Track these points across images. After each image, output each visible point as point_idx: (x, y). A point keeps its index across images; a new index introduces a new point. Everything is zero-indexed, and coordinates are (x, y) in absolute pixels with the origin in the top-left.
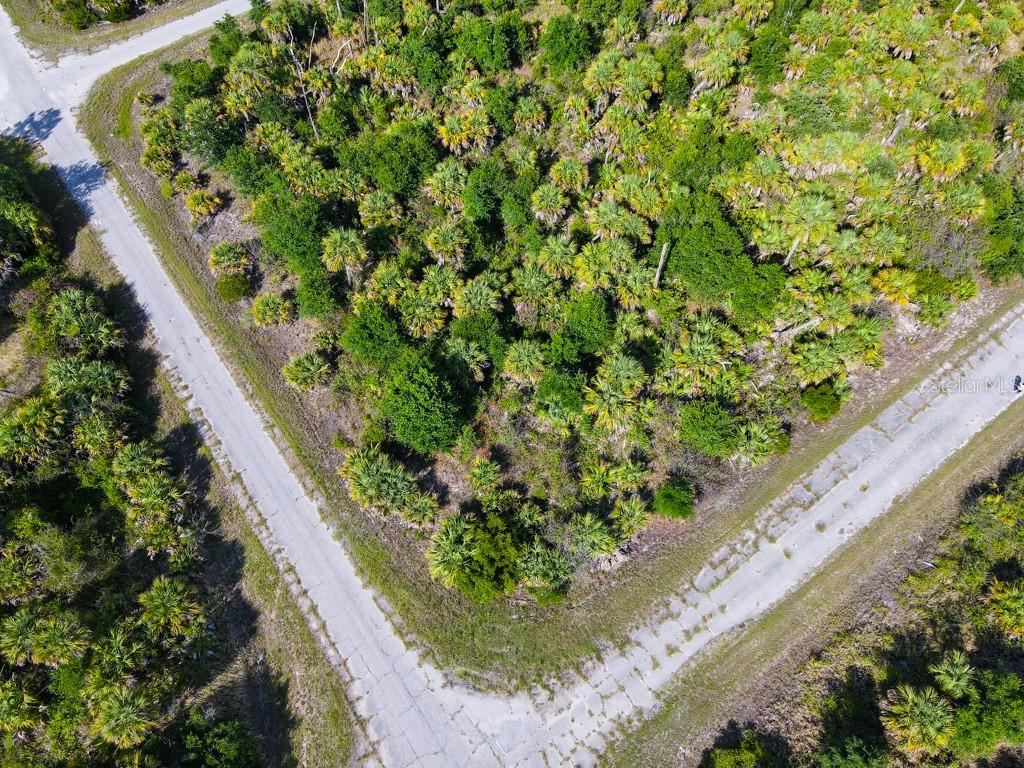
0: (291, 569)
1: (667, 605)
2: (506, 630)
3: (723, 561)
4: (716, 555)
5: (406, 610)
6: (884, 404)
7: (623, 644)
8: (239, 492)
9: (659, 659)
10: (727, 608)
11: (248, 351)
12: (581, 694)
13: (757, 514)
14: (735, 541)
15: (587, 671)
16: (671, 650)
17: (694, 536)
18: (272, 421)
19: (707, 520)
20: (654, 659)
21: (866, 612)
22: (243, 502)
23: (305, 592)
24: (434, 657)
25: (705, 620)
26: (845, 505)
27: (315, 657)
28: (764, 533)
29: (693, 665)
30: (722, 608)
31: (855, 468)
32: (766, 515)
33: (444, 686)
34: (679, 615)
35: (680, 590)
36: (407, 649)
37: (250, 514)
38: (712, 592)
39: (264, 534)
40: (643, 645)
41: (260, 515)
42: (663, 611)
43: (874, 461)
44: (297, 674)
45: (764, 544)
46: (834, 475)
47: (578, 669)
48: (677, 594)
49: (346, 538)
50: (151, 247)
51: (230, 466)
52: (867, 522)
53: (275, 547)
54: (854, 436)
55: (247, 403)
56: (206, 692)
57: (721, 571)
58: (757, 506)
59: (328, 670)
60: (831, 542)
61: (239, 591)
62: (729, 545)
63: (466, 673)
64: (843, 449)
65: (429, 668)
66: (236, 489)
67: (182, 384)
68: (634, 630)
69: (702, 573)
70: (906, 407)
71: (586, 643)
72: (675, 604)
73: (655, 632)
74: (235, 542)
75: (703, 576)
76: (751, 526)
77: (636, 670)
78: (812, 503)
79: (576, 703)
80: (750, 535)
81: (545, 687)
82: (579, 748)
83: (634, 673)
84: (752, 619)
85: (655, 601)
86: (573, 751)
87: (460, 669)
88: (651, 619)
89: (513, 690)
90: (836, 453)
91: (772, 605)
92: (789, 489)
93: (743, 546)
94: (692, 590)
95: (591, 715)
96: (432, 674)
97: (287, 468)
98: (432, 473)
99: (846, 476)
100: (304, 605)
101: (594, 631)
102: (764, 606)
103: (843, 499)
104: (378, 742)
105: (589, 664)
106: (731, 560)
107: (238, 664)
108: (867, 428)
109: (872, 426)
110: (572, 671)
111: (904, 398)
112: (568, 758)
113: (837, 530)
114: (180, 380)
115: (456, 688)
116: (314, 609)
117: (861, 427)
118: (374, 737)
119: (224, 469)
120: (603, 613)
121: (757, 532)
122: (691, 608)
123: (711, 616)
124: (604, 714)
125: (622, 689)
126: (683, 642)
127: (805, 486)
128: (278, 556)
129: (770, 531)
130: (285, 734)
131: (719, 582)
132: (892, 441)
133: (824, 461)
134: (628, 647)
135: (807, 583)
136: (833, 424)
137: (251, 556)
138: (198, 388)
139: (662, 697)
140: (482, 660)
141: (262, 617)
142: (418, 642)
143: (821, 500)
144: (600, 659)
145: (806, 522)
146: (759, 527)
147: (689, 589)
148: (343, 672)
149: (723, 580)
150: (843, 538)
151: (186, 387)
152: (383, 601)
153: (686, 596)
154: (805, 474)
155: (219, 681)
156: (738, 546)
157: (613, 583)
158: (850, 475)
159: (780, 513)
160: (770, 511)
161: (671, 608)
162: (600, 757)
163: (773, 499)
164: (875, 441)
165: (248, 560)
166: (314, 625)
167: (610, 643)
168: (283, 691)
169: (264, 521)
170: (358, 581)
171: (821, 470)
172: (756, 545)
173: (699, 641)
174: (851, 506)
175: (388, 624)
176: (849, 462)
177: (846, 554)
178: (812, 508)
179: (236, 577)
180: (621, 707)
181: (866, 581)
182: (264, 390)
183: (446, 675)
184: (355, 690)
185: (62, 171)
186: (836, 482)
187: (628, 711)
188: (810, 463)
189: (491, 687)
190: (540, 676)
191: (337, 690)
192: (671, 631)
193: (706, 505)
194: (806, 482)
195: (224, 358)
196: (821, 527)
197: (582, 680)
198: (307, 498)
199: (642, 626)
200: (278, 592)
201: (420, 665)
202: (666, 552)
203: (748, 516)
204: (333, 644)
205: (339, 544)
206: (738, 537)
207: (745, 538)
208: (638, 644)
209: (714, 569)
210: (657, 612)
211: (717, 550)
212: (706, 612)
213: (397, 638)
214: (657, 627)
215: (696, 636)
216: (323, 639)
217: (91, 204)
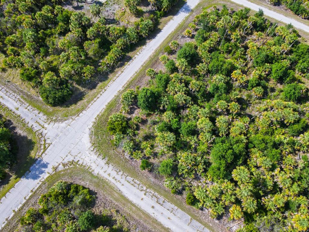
0: (105, 90)
1: (120, 171)
2: (104, 137)
3: (135, 182)
4: (136, 181)
5: (103, 115)
6: (200, 221)
7: (108, 163)
8: (119, 74)
9: (106, 172)
10: (123, 186)
11: (154, 60)
12: (94, 157)
13: (151, 189)
15: (99, 157)
16: (109, 175)
17: (140, 174)
18: (138, 72)
19: (145, 176)
20: (106, 171)
21: (133, 224)
22: (117, 75)
23: (101, 95)
25: (119, 181)
26: (162, 213)
27: (89, 102)
28: (146, 192)
29: (107, 181)
30: (123, 185)
31: (175, 215)
32: (152, 191)
33: (89, 128)
34: (118, 174)
35: (124, 173)
36: (95, 119)
37: (115, 78)
38: (126, 181)
39: (111, 82)
40: (109, 168)
41: (115, 80)
42: (118, 170)
43: (179, 220)
44: (85, 101)
45: (143, 192)
46: (170, 209)
47: (99, 155)
48: (123, 173)
49: (115, 98)
50: (173, 30)
51: (124, 69)
52: (159, 220)
53: (109, 85)
54: (186, 213)
55: (140, 66)
56: (77, 86)
57: (133, 183)
58: (153, 189)
59: (87, 105)
60: (150, 211)
61: (99, 83)
62: (140, 183)
63: (93, 132)
64: (180, 210)
65: (92, 124)
66: (120, 72)
67: (141, 52)
68: (112, 165)
70: (202, 229)
71: (106, 155)
72: (121, 173)
74: (108, 78)
75: (130, 178)
76: (147, 188)
77: (103, 168)
78: (159, 204)
79: (92, 156)
80: (145, 188)
81: (94, 149)
82: (83, 160)
83: (102, 167)
84: (122, 193)
85: (120, 168)
86: (82, 159)
87: (93, 130)
88: (115, 168)
89: (91, 142)
90: (178, 209)
91: (127, 197)
92: (162, 196)
95: (90, 160)
96: (91, 125)
97: (128, 80)
98: (136, 109)
99: (171, 212)
100: (99, 96)
101: (109, 156)
102: (126, 195)
103: (163, 212)
104: (75, 120)
105: (101, 157)
106: (136, 185)
107: (84, 89)
108: (190, 217)
109: (191, 218)
110: (99, 154)
111: (205, 228)
112: (80, 158)
113: (153, 212)
114: (141, 51)
115: (89, 131)
116: (98, 98)
117: (190, 215)
118: (76, 119)
119: (124, 68)
120: (114, 157)
121: (146, 190)
122: (121, 177)
123: (120, 182)
124: (91, 163)
125: (98, 166)
126: (112, 177)
127: (164, 201)
128: (107, 87)
129: (147, 194)
130: (74, 103)
131: (129, 182)
132: (188, 225)
133: (174, 205)
134: (107, 164)
135: (136, 206)
136: (188, 206)
137: (106, 82)
138: (141, 55)
139: (98, 175)
140: (96, 134)
141: (94, 89)
142: (97, 120)
143: (161, 206)
144: (103, 159)
145: (153, 203)
146: (148, 190)
147: (125, 175)
148: (87, 108)
149: (130, 184)
150: (152, 214)
151: (140, 53)
152: (104, 110)
154: (168, 200)
155: (80, 87)
156: (140, 186)
157: (122, 158)
158: (172, 214)
159: (153, 195)
160: (153, 193)
162: (82, 165)
163: (157, 192)
164: (186, 220)
165: (105, 82)
166: (95, 99)
167: (107, 160)
168: (81, 99)
169: (114, 81)
170: (106, 104)
171: (171, 205)
172: (142, 190)
173: (113, 181)
174: (162, 215)
175: (99, 113)
176: (176, 213)
177: (148, 216)
178: (158, 204)
179: (101, 81)
180: (94, 166)
181: (142, 223)
182: (145, 67)
183: (91, 128)
184: (84, 112)
185: (186, 4)
186: (168, 210)
187: (93, 168)
188: (172, 201)
189: (91, 138)
190: (96, 147)
191: (83, 109)
192: (114, 173)
193: (150, 175)
194: (165, 201)
195: (150, 57)
196: (153, 207)
197: (97, 156)
198: (122, 86)
199: (113, 167)
200: (100, 90)
201: (92, 122)
202: (134, 168)
203: (150, 187)
204: (92, 104)
205: (113, 97)
206: (143, 185)
207: (143, 187)
208: (109, 167)
209: (132, 181)
210: (117, 169)
211: (138, 180)
212: (121, 181)
213: (96, 116)
214: (114, 170)
215: (114, 180)
216: (93, 102)
217: (179, 14)
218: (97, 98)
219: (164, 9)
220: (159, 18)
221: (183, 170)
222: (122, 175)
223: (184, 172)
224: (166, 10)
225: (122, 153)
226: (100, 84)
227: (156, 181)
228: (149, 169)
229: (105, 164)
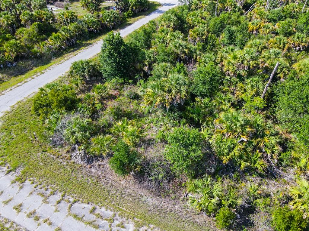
0: (43, 73)
1: (54, 193)
3: (99, 216)
4: (103, 209)
7: (20, 180)
9: (10, 203)
13: (152, 226)
14: (120, 218)
16: (19, 208)
17: (113, 192)
19: (130, 196)
20: (10, 200)
22: (67, 58)
23: (33, 78)
24: (6, 115)
25: (45, 221)
29: (8, 225)
34: (48, 203)
35: (67, 197)
36: (10, 107)
38: (71, 217)
39: (55, 65)
40: (22, 190)
41: (63, 62)
42: (49, 193)
48: (63, 196)
49: (59, 79)
51: (79, 53)
53: (51, 68)
57: (92, 217)
61: (32, 69)
62: (115, 215)
65: (1, 115)
66: (71, 56)
68: (31, 182)
69: (86, 205)
71: (20, 163)
72: (58, 197)
73: (31, 193)
75: (82, 208)
85: (55, 186)
88: (41, 188)
93: (118, 226)
94: (69, 204)
100: (29, 80)
101: (28, 164)
106: (103, 222)
116: (27, 82)
122: (54, 208)
123: (51, 224)
126: (26, 213)
128: (47, 69)
131: (81, 219)
134: (18, 183)
142: (14, 109)
144: (9, 172)
147: (69, 202)
149: (83, 222)
152: (34, 94)
153: (63, 202)
156: (116, 222)
157: (65, 163)
161: (52, 196)
167: (20, 173)
169: (60, 63)
173: (28, 223)
175: (22, 99)
192: (34, 202)
193: (143, 192)
199: (34, 185)
201: (2, 112)
202: (95, 181)
203: (146, 221)
204: (11, 90)
205: (57, 78)
206: (124, 220)
207: (126, 225)
208: (21, 188)
209: (91, 212)
210: (47, 190)
211: (107, 209)
212: (52, 220)
213: (16, 102)
214: (35, 194)
215: (32, 220)
216: (14, 87)
217: (152, 15)
218: (23, 82)
219: (132, 8)
220: (127, 18)
221: (231, 149)
222: (59, 202)
223: (236, 152)
224: (134, 8)
225: (64, 155)
226: (35, 69)
227: (163, 203)
228: (136, 168)
229: (14, 182)
